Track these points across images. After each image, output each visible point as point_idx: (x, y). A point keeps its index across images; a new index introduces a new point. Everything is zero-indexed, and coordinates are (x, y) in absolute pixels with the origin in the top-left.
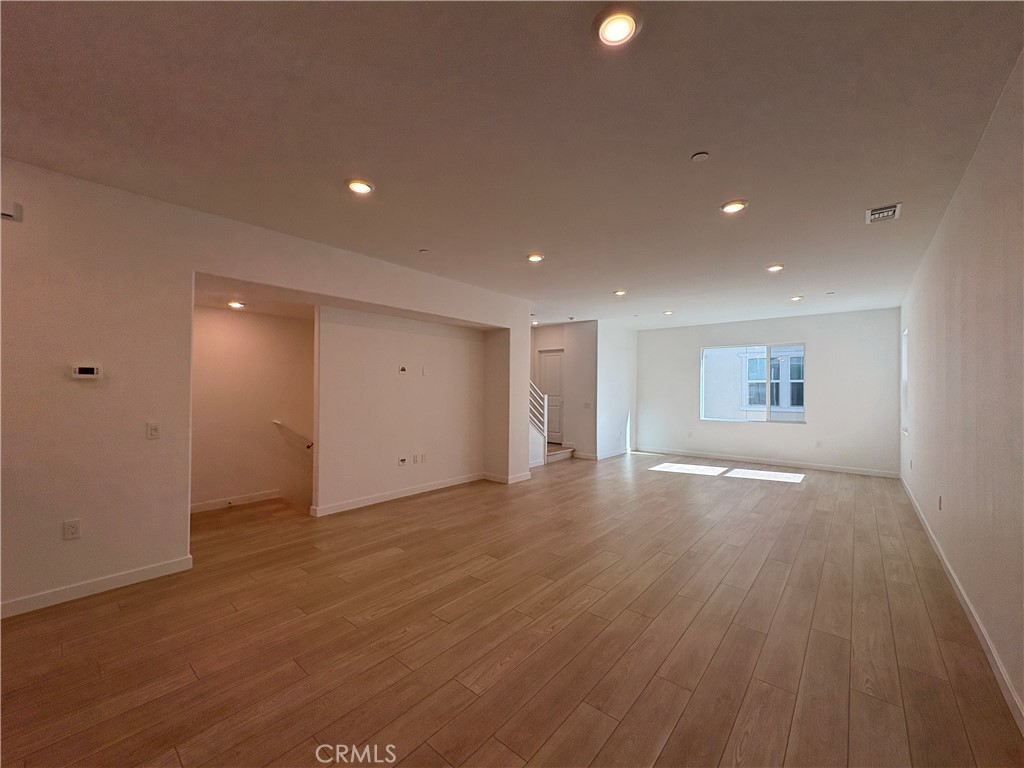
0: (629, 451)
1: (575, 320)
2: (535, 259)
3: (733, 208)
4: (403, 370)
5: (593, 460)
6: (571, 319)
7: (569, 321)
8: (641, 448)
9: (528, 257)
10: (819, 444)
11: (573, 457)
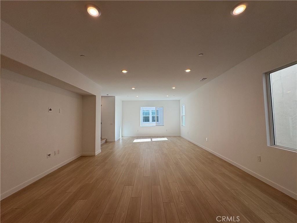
0: (121, 138)
1: (109, 95)
2: (124, 72)
3: (188, 71)
4: (50, 110)
5: (114, 142)
6: (108, 95)
7: (107, 95)
8: (123, 136)
9: (122, 71)
10: (167, 130)
11: (106, 142)
